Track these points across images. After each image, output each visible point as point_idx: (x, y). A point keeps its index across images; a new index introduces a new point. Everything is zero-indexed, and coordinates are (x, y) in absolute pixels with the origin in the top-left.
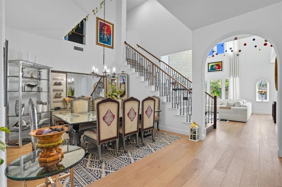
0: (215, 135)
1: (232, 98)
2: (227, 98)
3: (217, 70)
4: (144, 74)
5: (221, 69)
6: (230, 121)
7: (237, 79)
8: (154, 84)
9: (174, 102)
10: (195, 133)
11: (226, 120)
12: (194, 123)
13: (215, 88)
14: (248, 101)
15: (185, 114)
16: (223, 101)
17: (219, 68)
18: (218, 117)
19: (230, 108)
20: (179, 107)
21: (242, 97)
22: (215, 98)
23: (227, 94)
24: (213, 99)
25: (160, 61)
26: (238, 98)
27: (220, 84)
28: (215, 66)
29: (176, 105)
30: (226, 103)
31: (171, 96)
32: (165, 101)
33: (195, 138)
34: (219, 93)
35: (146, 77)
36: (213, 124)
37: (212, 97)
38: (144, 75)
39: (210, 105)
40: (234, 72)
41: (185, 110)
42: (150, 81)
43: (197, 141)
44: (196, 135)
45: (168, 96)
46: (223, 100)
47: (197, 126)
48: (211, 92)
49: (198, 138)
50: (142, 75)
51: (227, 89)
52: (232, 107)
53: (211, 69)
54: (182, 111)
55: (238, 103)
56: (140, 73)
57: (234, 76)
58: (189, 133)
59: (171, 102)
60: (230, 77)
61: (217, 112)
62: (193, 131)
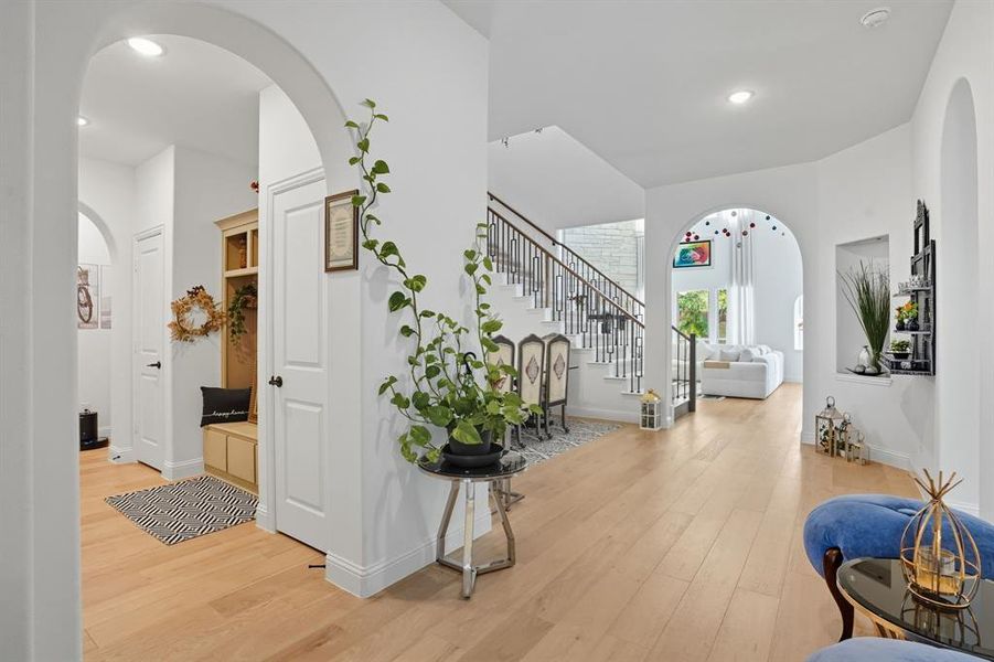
0: (692, 423)
1: (735, 342)
2: (725, 342)
3: (696, 263)
4: (521, 278)
5: (707, 262)
6: (727, 397)
7: (749, 290)
8: (551, 305)
9: (601, 348)
10: (652, 412)
11: (718, 396)
12: (650, 392)
13: (692, 313)
14: (774, 348)
15: (628, 375)
16: (713, 350)
17: (702, 259)
18: (698, 391)
19: (728, 366)
20: (614, 361)
21: (759, 341)
22: (692, 339)
23: (723, 331)
24: (688, 343)
25: (555, 242)
26: (751, 339)
27: (706, 299)
28: (693, 252)
29: (607, 355)
30: (719, 353)
31: (594, 335)
32: (579, 346)
33: (652, 425)
34: (702, 328)
35: (527, 287)
36: (688, 399)
37: (686, 338)
38: (522, 281)
39: (682, 363)
40: (741, 271)
41: (628, 368)
42: (539, 297)
43: (656, 429)
44: (656, 416)
45: (587, 334)
46: (712, 346)
47: (656, 399)
48: (680, 324)
49: (659, 425)
50: (516, 281)
51: (723, 318)
52: (732, 363)
53: (681, 261)
54: (621, 369)
55: (747, 352)
56: (511, 275)
57: (742, 283)
58: (638, 416)
59: (594, 348)
60: (731, 283)
61: (697, 378)
62: (648, 409)
